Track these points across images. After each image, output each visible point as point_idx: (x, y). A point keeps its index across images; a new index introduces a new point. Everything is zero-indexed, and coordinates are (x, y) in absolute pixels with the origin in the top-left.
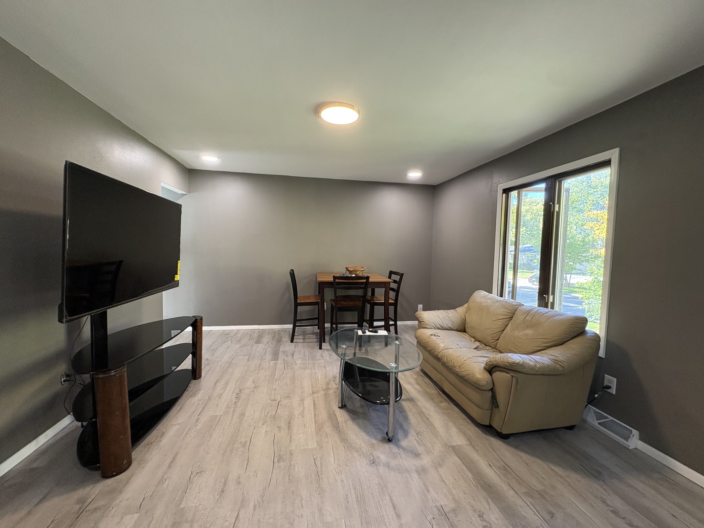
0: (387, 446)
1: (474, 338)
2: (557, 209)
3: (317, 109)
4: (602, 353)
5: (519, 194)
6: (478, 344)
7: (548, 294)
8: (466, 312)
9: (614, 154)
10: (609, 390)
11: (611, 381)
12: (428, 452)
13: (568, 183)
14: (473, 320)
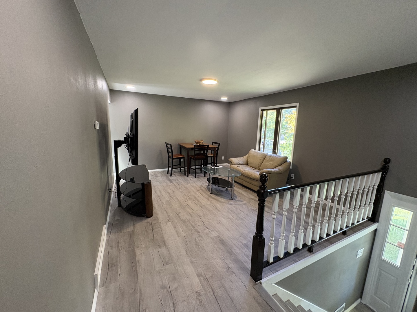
0: (232, 200)
1: (251, 167)
2: (280, 120)
3: (201, 80)
4: (291, 168)
5: (267, 112)
6: (254, 169)
7: (276, 150)
8: (248, 158)
9: (297, 104)
10: (292, 178)
11: (293, 175)
12: (245, 200)
13: (283, 111)
14: (250, 160)
